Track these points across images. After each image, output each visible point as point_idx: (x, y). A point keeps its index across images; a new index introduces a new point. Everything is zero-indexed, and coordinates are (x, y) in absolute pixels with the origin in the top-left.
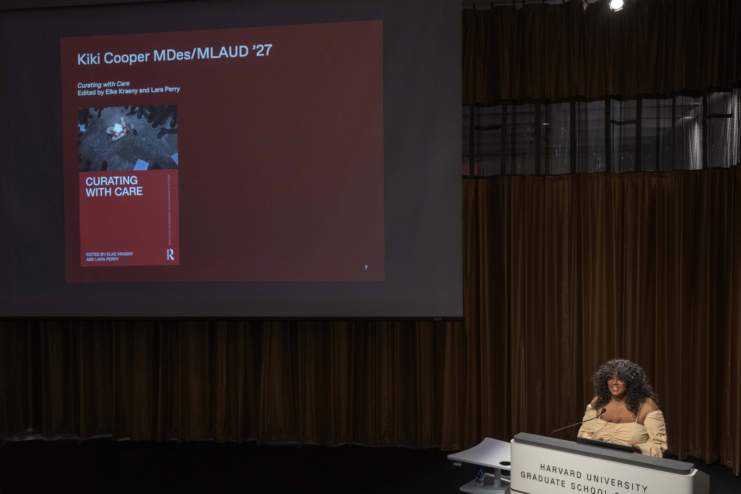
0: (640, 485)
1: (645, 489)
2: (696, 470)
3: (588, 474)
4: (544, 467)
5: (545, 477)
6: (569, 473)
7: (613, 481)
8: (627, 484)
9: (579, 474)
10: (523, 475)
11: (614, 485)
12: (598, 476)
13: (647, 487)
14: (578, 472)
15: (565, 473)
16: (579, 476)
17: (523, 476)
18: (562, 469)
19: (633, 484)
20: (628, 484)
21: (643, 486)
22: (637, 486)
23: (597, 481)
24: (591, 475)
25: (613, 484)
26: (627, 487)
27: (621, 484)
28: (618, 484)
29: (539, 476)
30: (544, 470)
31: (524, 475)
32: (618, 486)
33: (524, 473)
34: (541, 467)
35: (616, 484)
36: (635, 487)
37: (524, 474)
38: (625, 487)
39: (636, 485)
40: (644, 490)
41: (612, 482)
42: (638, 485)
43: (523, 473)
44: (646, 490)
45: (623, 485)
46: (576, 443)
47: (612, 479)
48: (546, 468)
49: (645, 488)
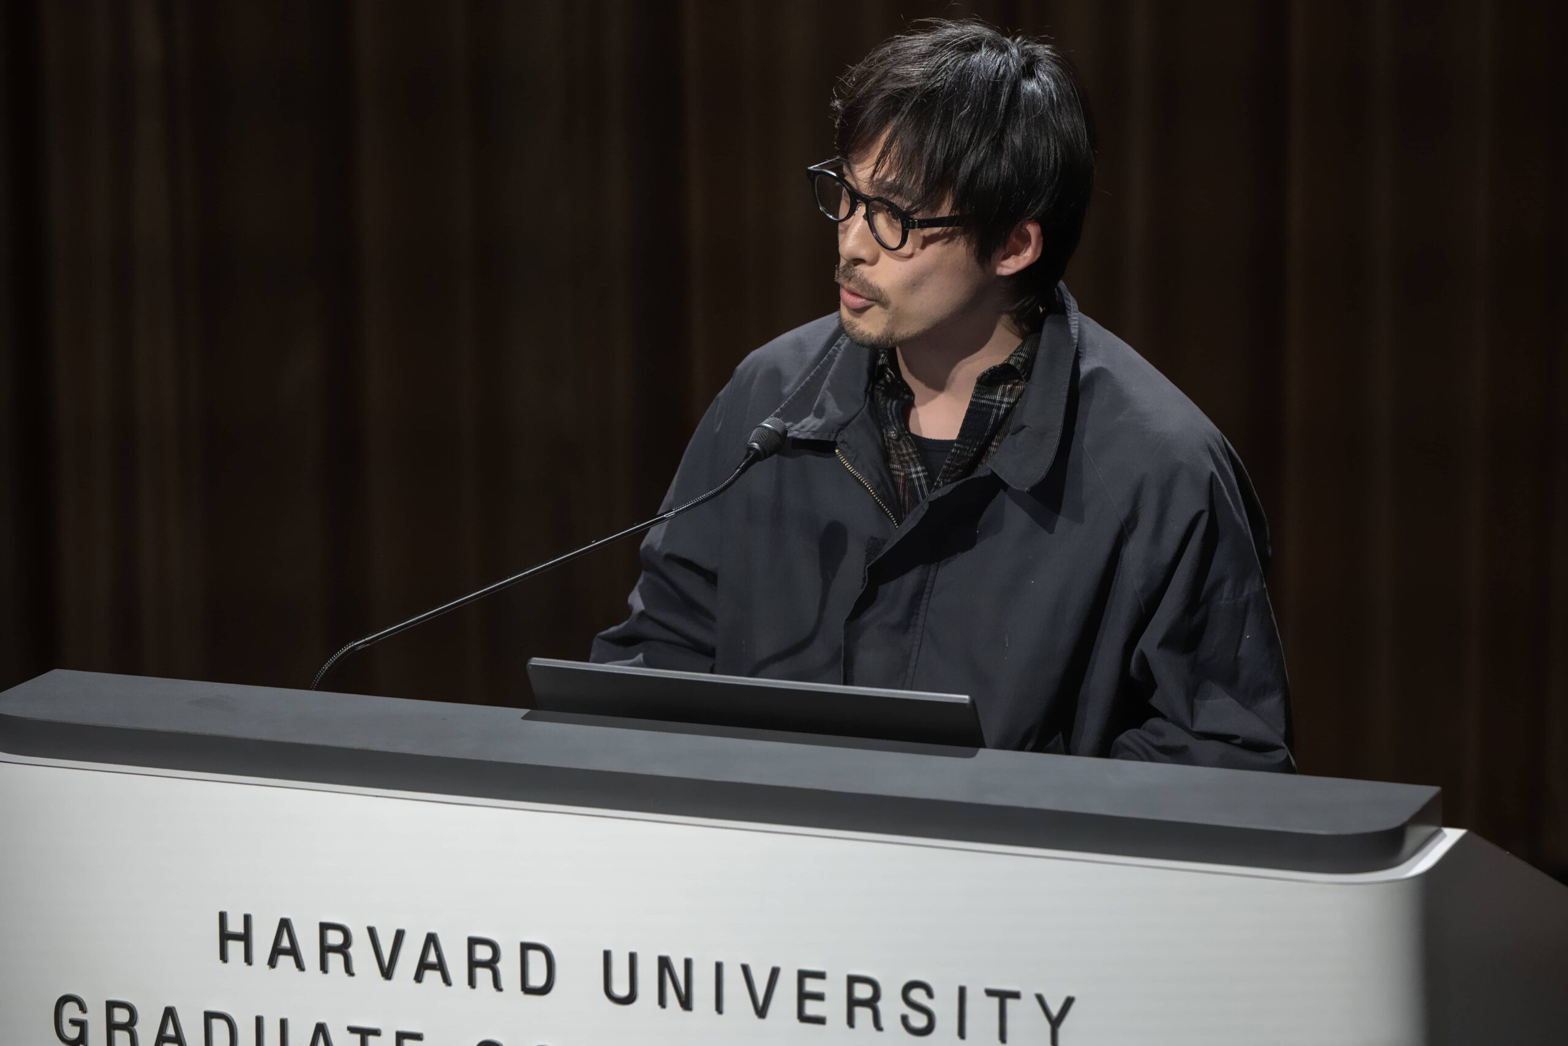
0: (1016, 995)
1: (1055, 1023)
2: (1452, 836)
3: (607, 955)
4: (245, 937)
5: (259, 1021)
6: (457, 963)
7: (811, 985)
8: (917, 995)
9: (536, 959)
10: (74, 1022)
11: (820, 1021)
12: (688, 963)
13: (1069, 1002)
14: (525, 947)
15: (423, 966)
16: (537, 978)
17: (72, 1033)
18: (400, 935)
19: (962, 991)
20: (930, 994)
21: (1040, 998)
22: (995, 1001)
23: (686, 1003)
24: (633, 957)
25: (812, 1008)
26: (919, 1021)
27: (871, 1003)
28: (853, 1003)
29: (209, 1016)
30: (248, 960)
31: (82, 1025)
32: (851, 1022)
33: (83, 1008)
34: (225, 936)
35: (834, 1007)
36: (982, 1011)
37: (79, 1015)
38: (904, 1019)
39: (990, 993)
40: (1047, 1027)
41: (803, 996)
42: (1003, 996)
43: (71, 1011)
44: (1062, 1030)
45: (891, 1006)
46: (525, 711)
47: (803, 975)
48: (263, 941)
49: (1055, 1011)
